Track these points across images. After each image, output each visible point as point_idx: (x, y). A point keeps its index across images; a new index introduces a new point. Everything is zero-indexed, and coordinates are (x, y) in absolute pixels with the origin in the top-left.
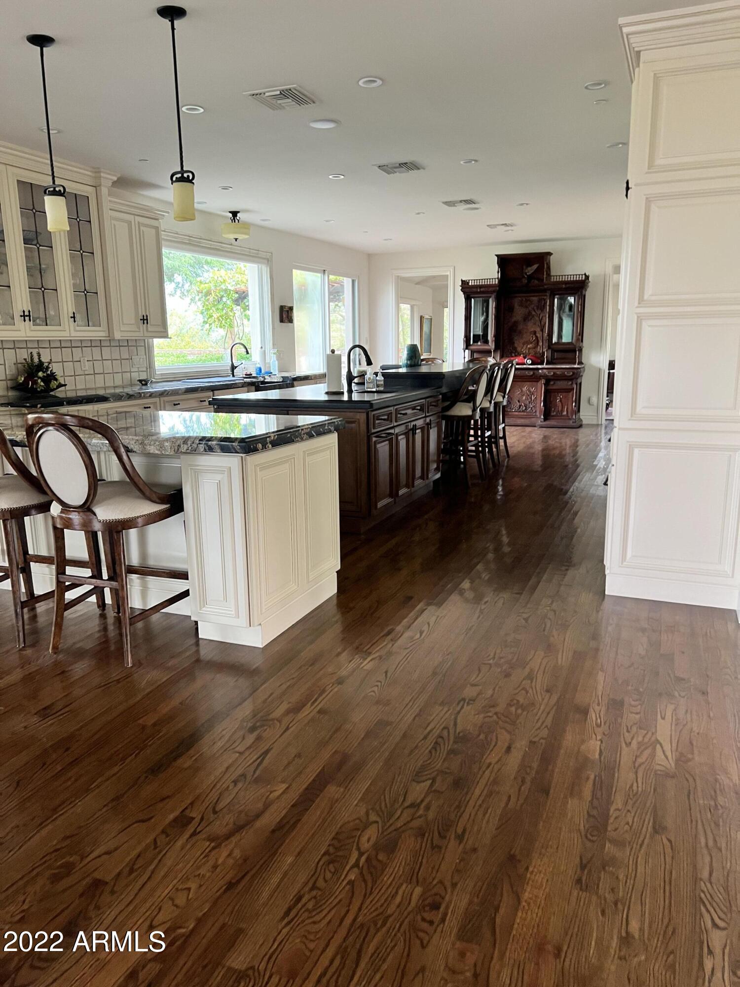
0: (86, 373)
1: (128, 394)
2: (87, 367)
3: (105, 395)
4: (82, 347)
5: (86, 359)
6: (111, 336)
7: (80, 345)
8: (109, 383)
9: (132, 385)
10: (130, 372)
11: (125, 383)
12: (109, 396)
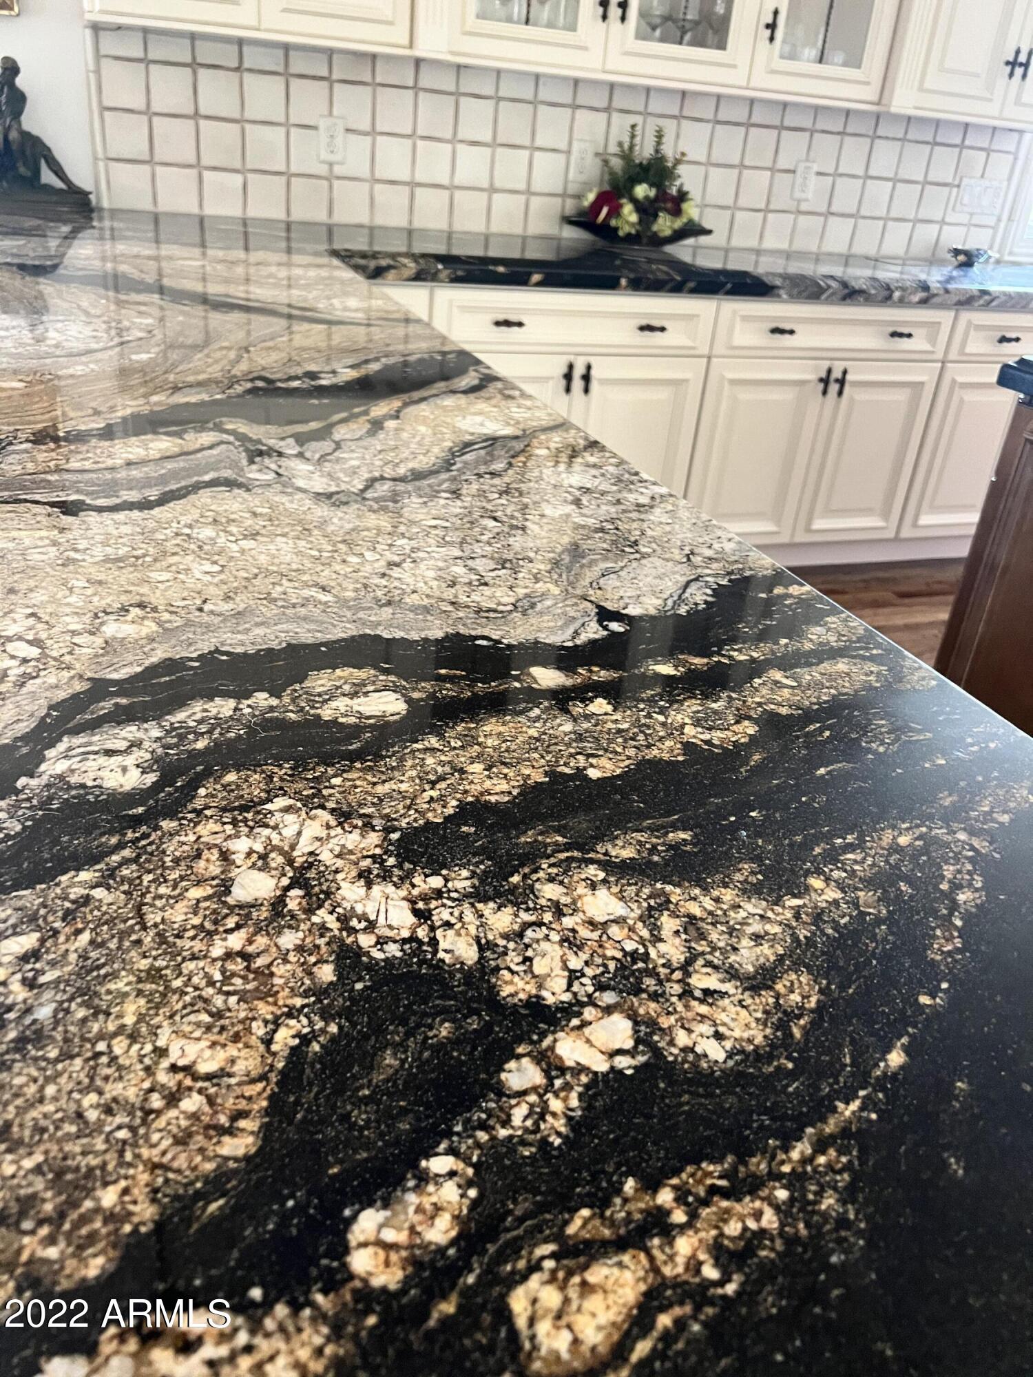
0: (804, 207)
1: (845, 285)
2: (812, 191)
3: (765, 279)
4: (812, 132)
5: (815, 168)
6: (884, 101)
7: (808, 124)
8: (866, 245)
9: (932, 261)
10: (943, 222)
11: (914, 251)
12: (778, 282)
